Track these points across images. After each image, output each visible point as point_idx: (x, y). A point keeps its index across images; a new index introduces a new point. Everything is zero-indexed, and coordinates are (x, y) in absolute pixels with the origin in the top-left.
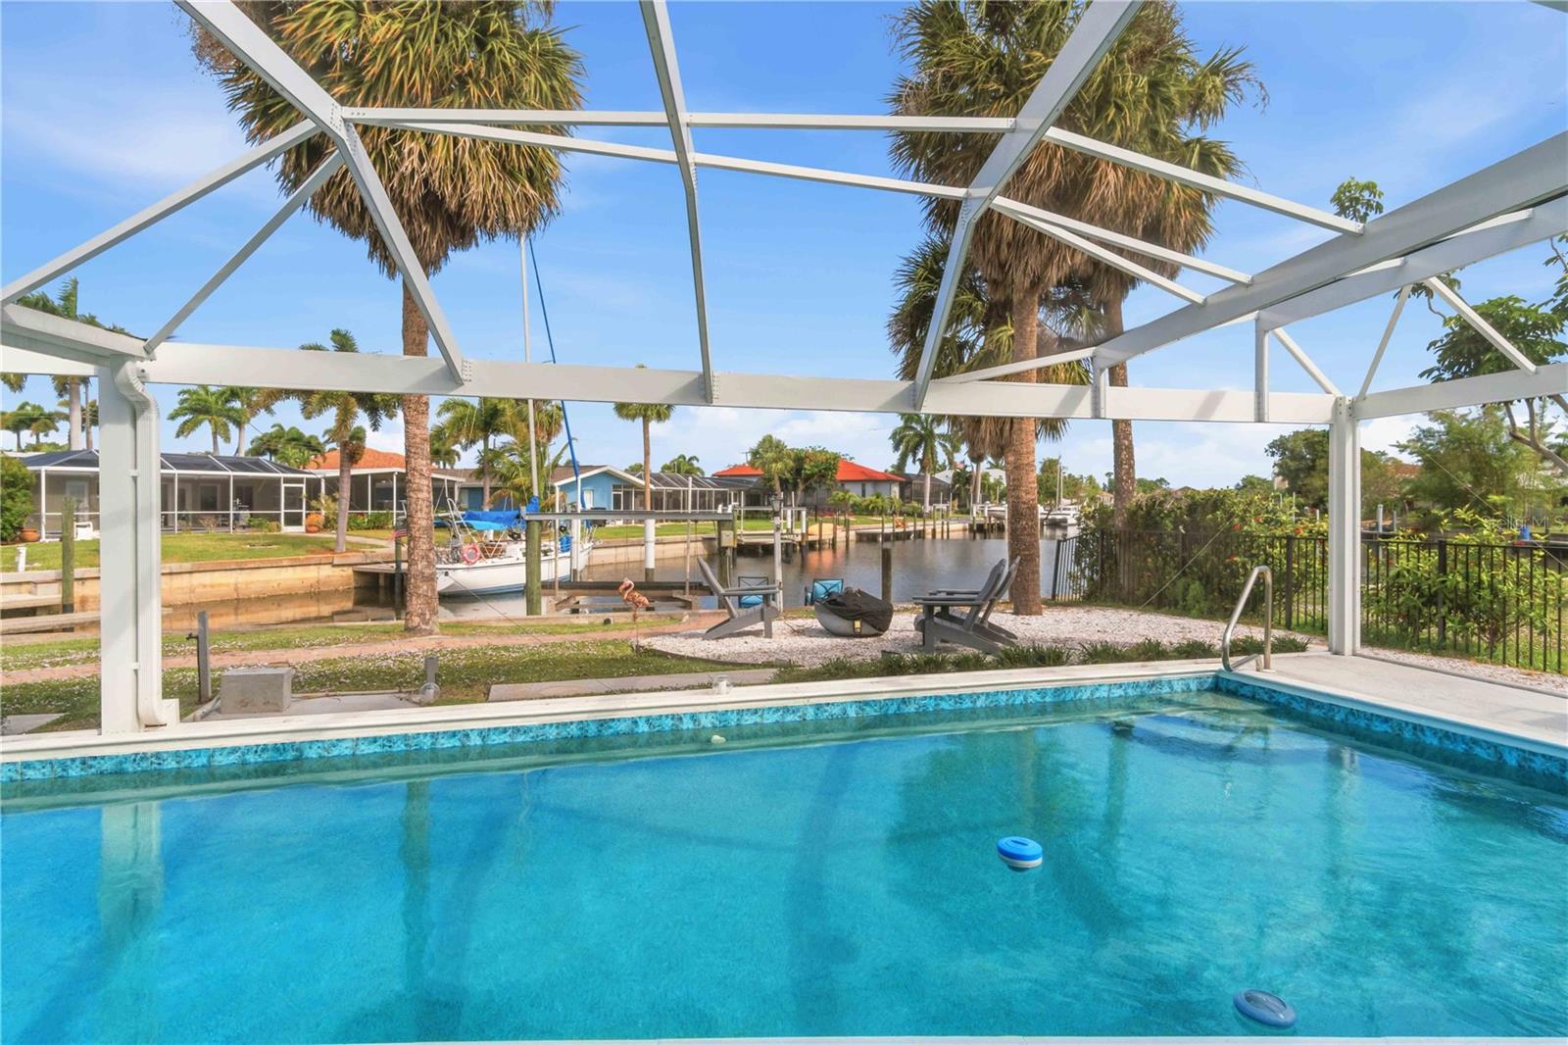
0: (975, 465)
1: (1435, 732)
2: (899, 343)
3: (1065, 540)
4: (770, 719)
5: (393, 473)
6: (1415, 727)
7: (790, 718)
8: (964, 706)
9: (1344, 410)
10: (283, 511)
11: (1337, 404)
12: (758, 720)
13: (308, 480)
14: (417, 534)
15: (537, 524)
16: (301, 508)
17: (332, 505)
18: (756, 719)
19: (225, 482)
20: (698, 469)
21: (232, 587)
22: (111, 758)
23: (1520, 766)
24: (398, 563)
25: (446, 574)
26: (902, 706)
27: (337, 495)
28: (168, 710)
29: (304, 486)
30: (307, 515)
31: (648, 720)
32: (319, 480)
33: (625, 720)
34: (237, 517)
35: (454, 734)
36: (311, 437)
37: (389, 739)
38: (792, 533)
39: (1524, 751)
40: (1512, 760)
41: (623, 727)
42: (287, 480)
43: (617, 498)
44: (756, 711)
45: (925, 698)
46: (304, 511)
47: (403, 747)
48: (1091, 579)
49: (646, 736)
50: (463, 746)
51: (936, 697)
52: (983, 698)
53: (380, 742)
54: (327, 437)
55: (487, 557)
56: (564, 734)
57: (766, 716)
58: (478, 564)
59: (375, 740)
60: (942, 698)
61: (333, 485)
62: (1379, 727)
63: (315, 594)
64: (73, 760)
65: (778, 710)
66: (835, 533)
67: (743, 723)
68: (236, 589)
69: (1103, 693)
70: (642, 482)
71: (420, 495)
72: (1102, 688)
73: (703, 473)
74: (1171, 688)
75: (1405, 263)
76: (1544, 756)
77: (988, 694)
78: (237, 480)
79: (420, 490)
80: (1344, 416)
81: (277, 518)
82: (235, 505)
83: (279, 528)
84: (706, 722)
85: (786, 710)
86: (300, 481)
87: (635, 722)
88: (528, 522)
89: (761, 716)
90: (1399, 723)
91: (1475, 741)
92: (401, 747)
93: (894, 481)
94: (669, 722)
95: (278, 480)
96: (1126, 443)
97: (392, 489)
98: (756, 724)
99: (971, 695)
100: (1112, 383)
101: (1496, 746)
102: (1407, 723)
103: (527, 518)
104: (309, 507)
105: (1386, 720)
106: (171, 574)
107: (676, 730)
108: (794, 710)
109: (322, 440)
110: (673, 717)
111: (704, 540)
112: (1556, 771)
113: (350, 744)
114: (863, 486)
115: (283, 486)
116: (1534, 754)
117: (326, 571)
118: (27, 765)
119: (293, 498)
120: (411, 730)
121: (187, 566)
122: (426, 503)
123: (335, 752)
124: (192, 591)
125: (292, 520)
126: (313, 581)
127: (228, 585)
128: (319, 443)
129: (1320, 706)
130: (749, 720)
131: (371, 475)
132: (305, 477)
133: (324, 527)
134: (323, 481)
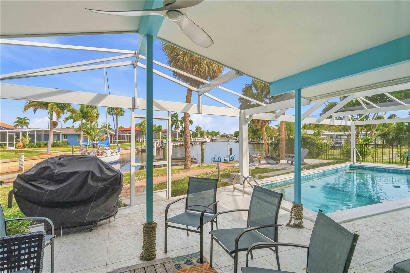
6: (388, 169)
10: (8, 142)
13: (16, 132)
16: (14, 141)
17: (24, 140)
29: (15, 134)
30: (16, 143)
32: (20, 132)
42: (9, 132)
46: (15, 142)
58: (104, 156)
70: (112, 133)
81: (6, 144)
83: (6, 148)
86: (13, 132)
95: (6, 132)
104: (16, 141)
106: (3, 163)
115: (8, 134)
119: (11, 138)
125: (11, 145)
131: (36, 131)
132: (15, 131)
133: (23, 147)
134: (21, 133)
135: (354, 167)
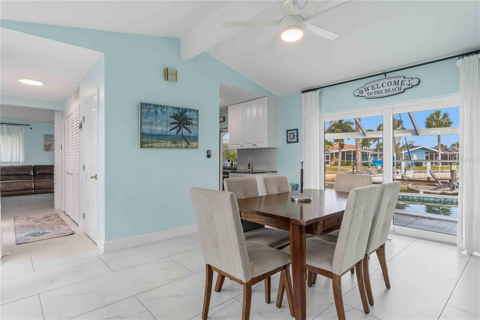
5: (352, 151)
10: (325, 161)
12: (428, 199)
14: (358, 164)
16: (329, 160)
17: (337, 159)
27: (338, 157)
29: (330, 154)
30: (331, 162)
32: (333, 153)
36: (330, 142)
42: (326, 153)
43: (427, 157)
46: (330, 161)
54: (334, 141)
55: (379, 173)
57: (430, 199)
61: (337, 154)
65: (433, 198)
67: (424, 199)
71: (359, 156)
79: (359, 155)
86: (329, 153)
97: (351, 155)
98: (427, 200)
109: (332, 142)
110: (407, 196)
117: (336, 175)
119: (327, 158)
122: (360, 157)
125: (327, 163)
128: (332, 143)
131: (346, 151)
133: (335, 165)
134: (334, 153)
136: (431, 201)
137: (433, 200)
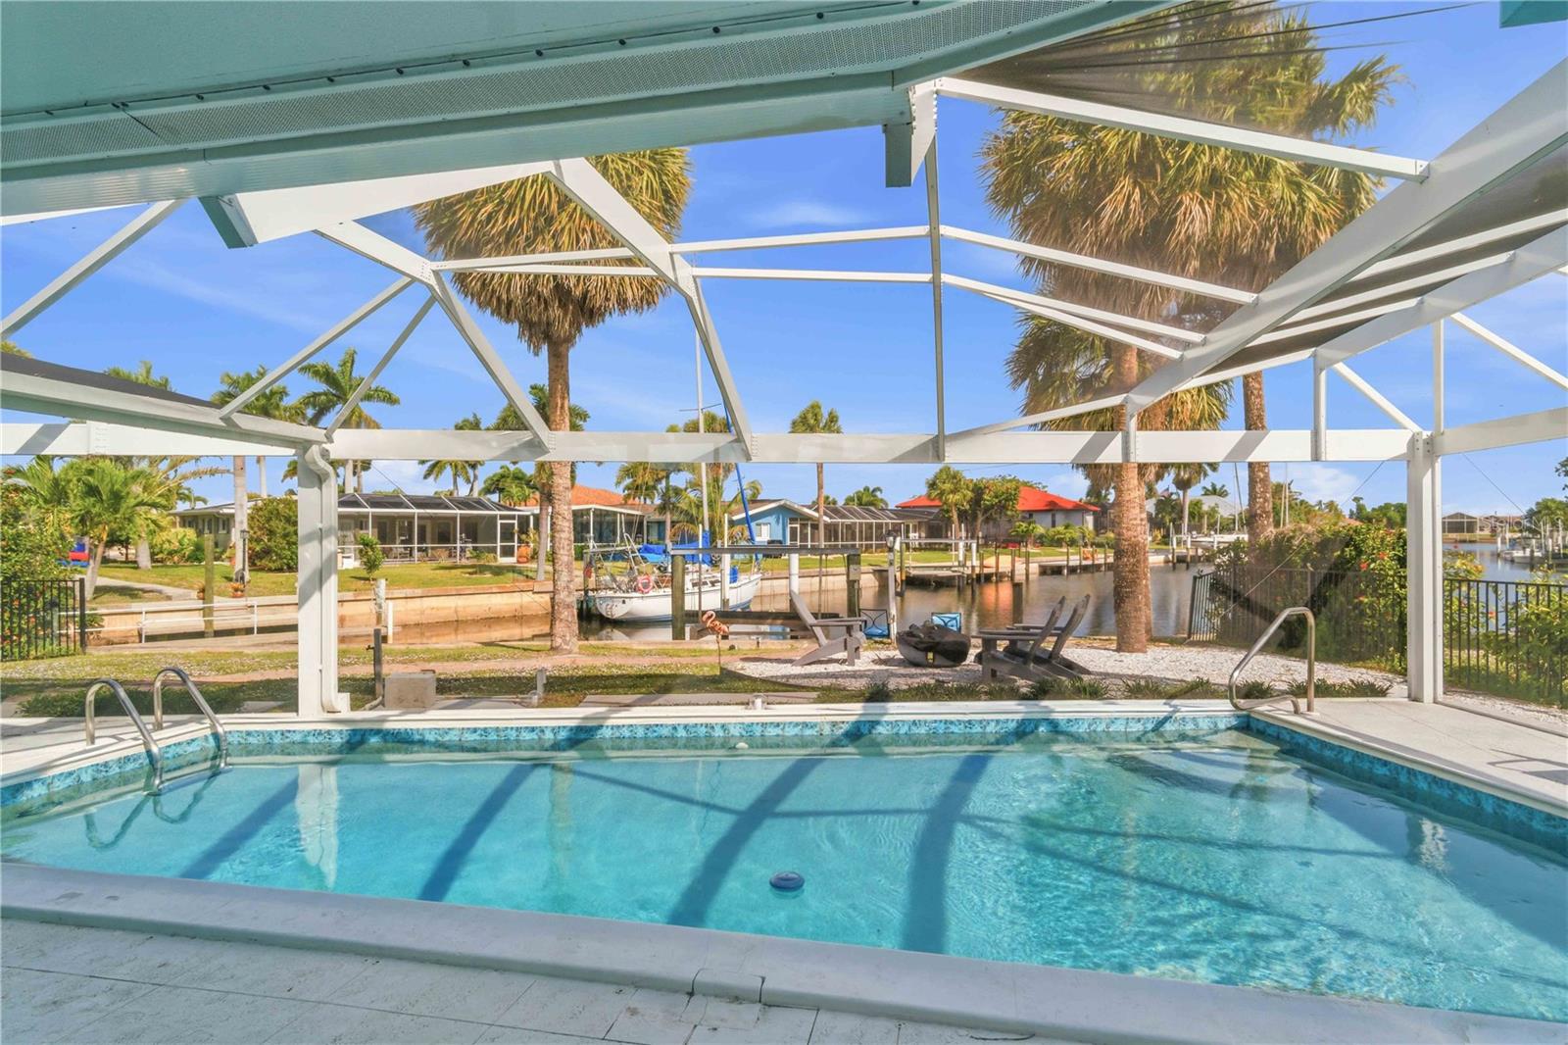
0: (1181, 493)
1: (1426, 776)
2: (1016, 382)
3: (1201, 577)
4: (791, 732)
5: (590, 509)
7: (808, 732)
8: (974, 730)
9: (1420, 445)
10: (499, 544)
11: (1413, 442)
12: (780, 732)
13: (520, 517)
15: (680, 558)
16: (514, 541)
18: (778, 731)
19: (454, 518)
20: (882, 500)
21: (453, 610)
22: (300, 732)
23: (1496, 813)
24: (586, 592)
25: (624, 602)
26: (913, 728)
28: (343, 701)
29: (516, 522)
30: (518, 547)
31: (685, 727)
32: (528, 517)
33: (667, 726)
34: (463, 550)
35: (533, 729)
37: (485, 730)
38: (964, 566)
39: (1498, 798)
40: (1489, 808)
41: (665, 732)
42: (503, 517)
43: (793, 531)
44: (778, 725)
45: (935, 721)
46: (516, 544)
47: (495, 737)
48: (1224, 618)
49: (684, 742)
50: (540, 738)
51: (946, 722)
52: (993, 724)
53: (479, 732)
55: (659, 587)
56: (618, 734)
57: (787, 729)
58: (651, 593)
59: (475, 730)
60: (952, 722)
62: (1381, 771)
63: (519, 618)
64: (276, 732)
65: (797, 724)
66: (1013, 566)
67: (767, 734)
68: (456, 612)
69: (1119, 727)
70: (816, 515)
72: (1119, 722)
73: (886, 504)
74: (1196, 725)
75: (1421, 302)
76: (1515, 804)
77: (998, 721)
78: (463, 518)
79: (564, 531)
80: (1420, 453)
81: (494, 550)
82: (461, 539)
83: (495, 559)
84: (735, 732)
85: (806, 725)
86: (513, 517)
87: (675, 728)
88: (673, 556)
89: (783, 729)
90: (1397, 766)
91: (1458, 787)
92: (493, 737)
93: (1087, 511)
94: (703, 730)
95: (495, 517)
96: (1262, 475)
97: (590, 524)
98: (778, 735)
99: (981, 722)
100: (1140, 429)
101: (1475, 793)
102: (1403, 767)
103: (672, 553)
104: (520, 541)
105: (1385, 763)
107: (708, 737)
108: (813, 726)
110: (706, 726)
111: (875, 571)
112: (1524, 818)
113: (457, 733)
114: (1053, 516)
115: (499, 522)
116: (1507, 802)
117: (527, 598)
118: (249, 733)
119: (507, 534)
120: (501, 725)
121: (419, 592)
123: (447, 738)
124: (422, 613)
125: (508, 552)
126: (518, 607)
127: (450, 608)
129: (1332, 747)
130: (772, 732)
132: (516, 513)
133: (532, 558)
134: (532, 518)
135: (1261, 727)
136: (788, 737)
137: (796, 735)
